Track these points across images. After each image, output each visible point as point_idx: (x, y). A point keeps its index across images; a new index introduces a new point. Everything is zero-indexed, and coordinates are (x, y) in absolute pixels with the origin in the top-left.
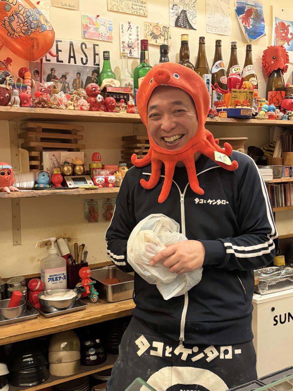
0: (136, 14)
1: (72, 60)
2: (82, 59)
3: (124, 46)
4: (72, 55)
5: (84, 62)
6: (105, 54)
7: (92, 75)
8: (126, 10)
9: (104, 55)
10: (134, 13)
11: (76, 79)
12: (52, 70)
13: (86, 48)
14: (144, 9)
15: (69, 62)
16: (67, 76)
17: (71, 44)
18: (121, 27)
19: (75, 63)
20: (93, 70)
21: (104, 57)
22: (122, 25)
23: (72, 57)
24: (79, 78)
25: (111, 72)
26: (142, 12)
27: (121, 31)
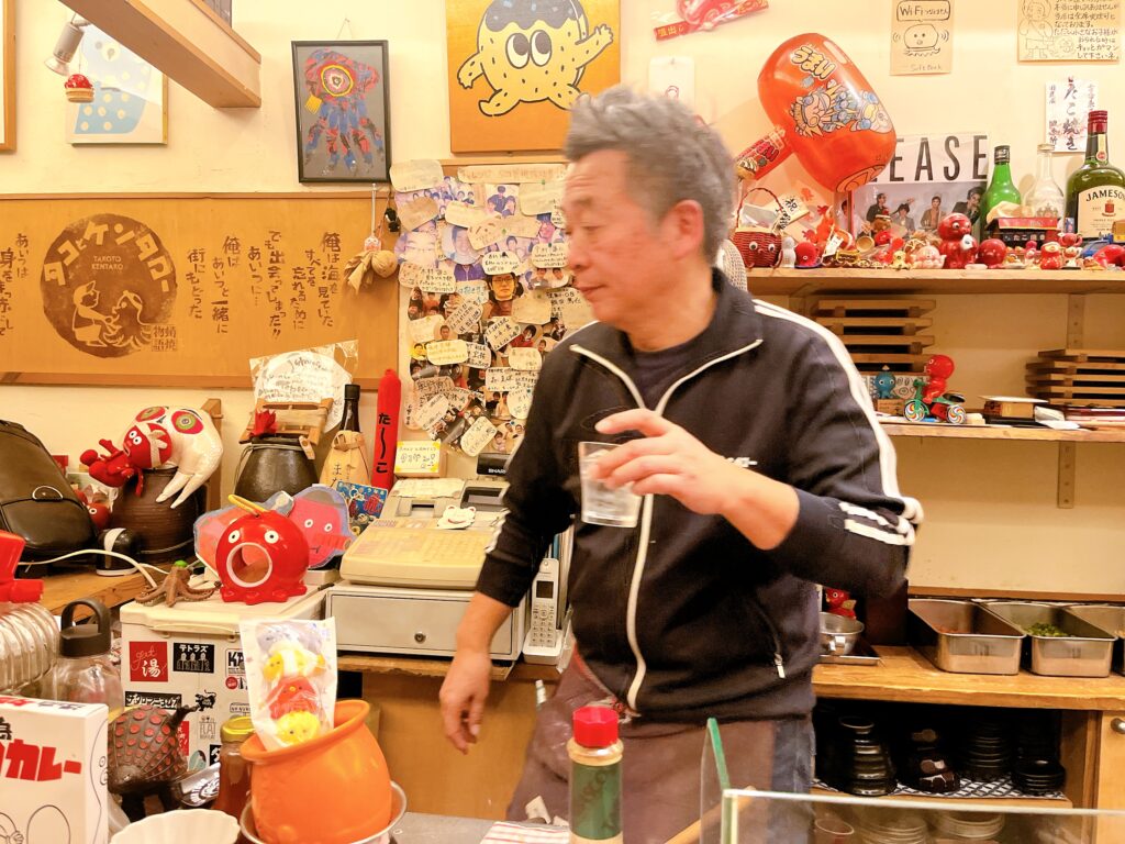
0: (1089, 57)
1: (924, 173)
2: (946, 169)
3: (1054, 130)
4: (924, 163)
5: (951, 174)
6: (1000, 153)
7: (969, 198)
8: (1062, 55)
9: (996, 155)
10: (1083, 58)
11: (930, 211)
12: (879, 196)
13: (957, 145)
14: (1112, 44)
15: (917, 178)
16: (910, 207)
17: (925, 144)
18: (1049, 91)
19: (931, 178)
20: (971, 187)
21: (996, 159)
22: (1053, 88)
23: (924, 168)
24: (937, 209)
25: (1011, 186)
26: (1105, 53)
27: (1049, 99)
